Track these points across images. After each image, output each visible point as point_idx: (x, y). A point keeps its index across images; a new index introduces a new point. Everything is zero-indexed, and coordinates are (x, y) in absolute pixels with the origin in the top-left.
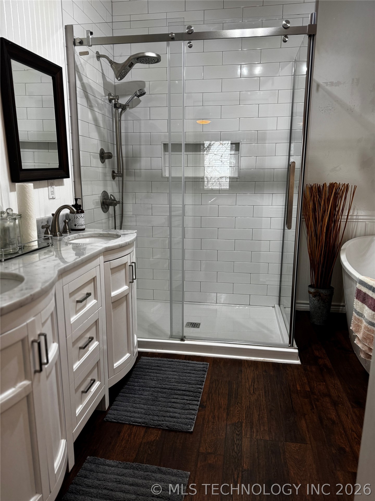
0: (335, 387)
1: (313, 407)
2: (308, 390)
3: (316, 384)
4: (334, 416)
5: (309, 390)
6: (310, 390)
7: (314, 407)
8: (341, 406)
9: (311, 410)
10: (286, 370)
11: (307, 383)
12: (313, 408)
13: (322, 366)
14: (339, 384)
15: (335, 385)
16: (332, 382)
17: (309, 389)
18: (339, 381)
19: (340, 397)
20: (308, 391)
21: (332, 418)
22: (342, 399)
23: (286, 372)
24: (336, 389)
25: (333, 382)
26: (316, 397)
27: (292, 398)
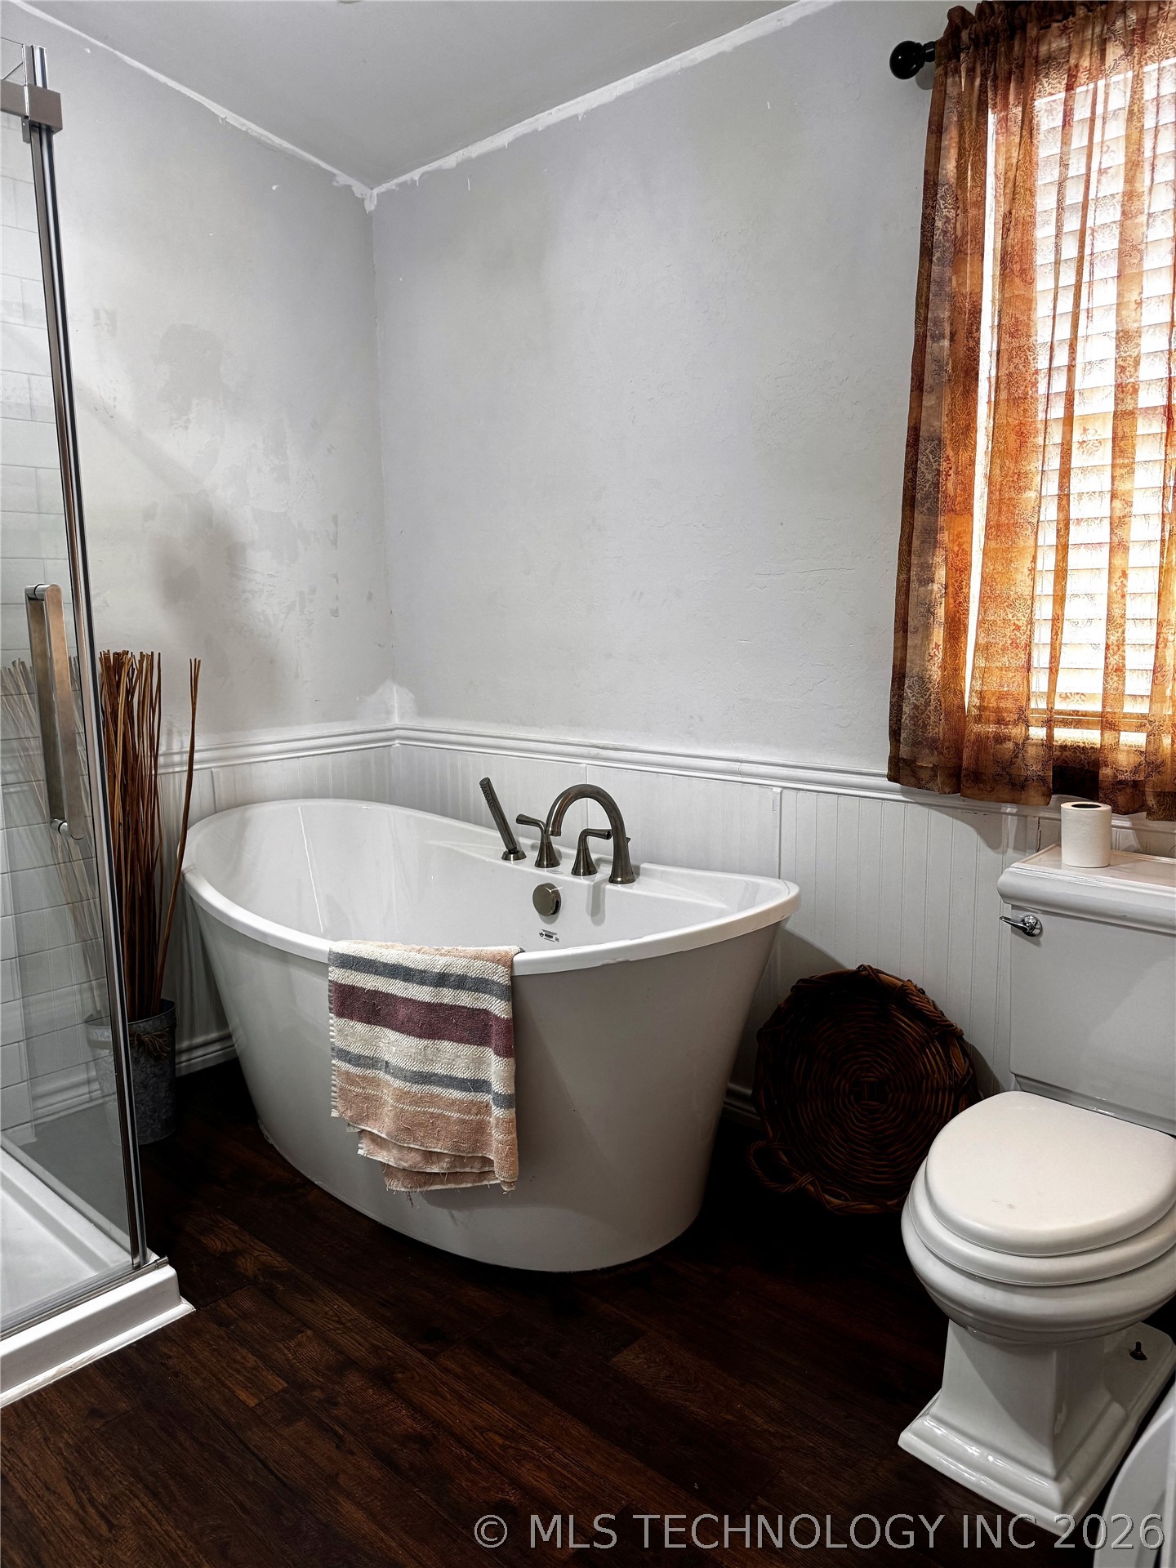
0: (343, 1324)
1: (336, 1433)
2: (281, 1387)
3: (288, 1349)
4: (408, 1421)
5: (286, 1385)
6: (287, 1382)
7: (341, 1432)
8: (403, 1373)
9: (338, 1447)
10: (163, 1364)
11: (260, 1364)
12: (340, 1438)
13: (262, 1279)
14: (347, 1307)
15: (340, 1318)
16: (326, 1313)
17: (283, 1382)
18: (342, 1301)
19: (379, 1348)
20: (284, 1390)
21: (410, 1430)
22: (391, 1352)
23: (168, 1369)
24: (351, 1330)
25: (330, 1313)
26: (317, 1393)
27: (256, 1451)
